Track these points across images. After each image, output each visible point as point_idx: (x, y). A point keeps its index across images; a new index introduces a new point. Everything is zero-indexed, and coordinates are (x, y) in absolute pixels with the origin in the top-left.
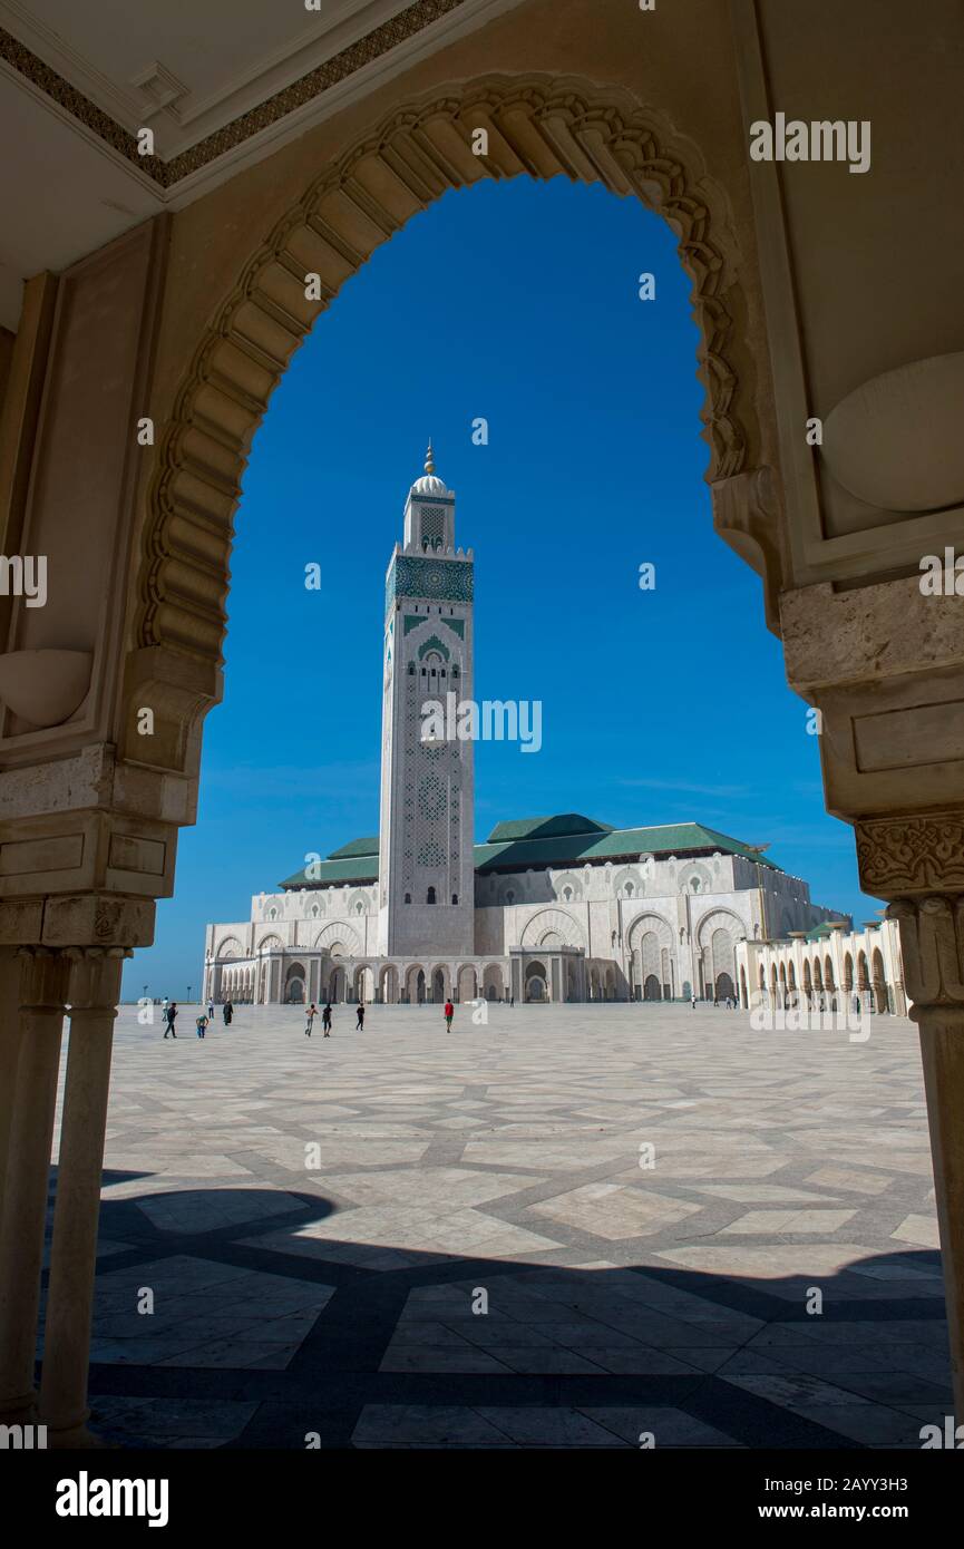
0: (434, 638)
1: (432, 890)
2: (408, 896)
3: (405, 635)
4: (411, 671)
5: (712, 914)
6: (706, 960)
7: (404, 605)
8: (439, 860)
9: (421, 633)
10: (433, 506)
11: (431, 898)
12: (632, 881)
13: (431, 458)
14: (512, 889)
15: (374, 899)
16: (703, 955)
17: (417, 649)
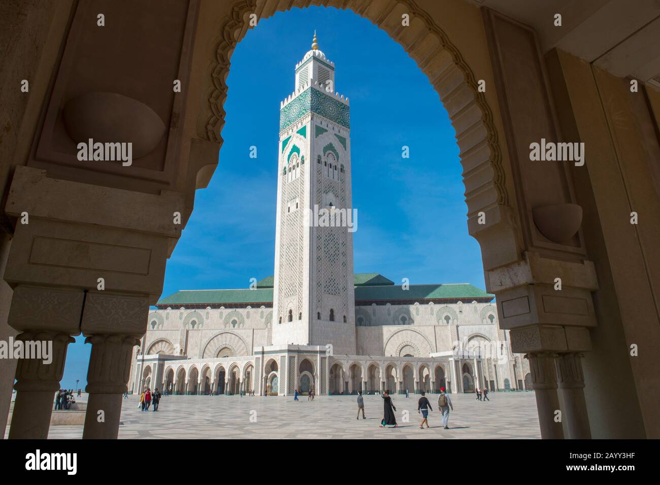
1: (332, 311)
2: (319, 314)
3: (316, 137)
4: (319, 162)
7: (315, 118)
8: (336, 291)
9: (329, 138)
10: (323, 66)
11: (332, 318)
12: (449, 315)
13: (316, 41)
15: (248, 317)
16: (516, 362)
17: (323, 148)
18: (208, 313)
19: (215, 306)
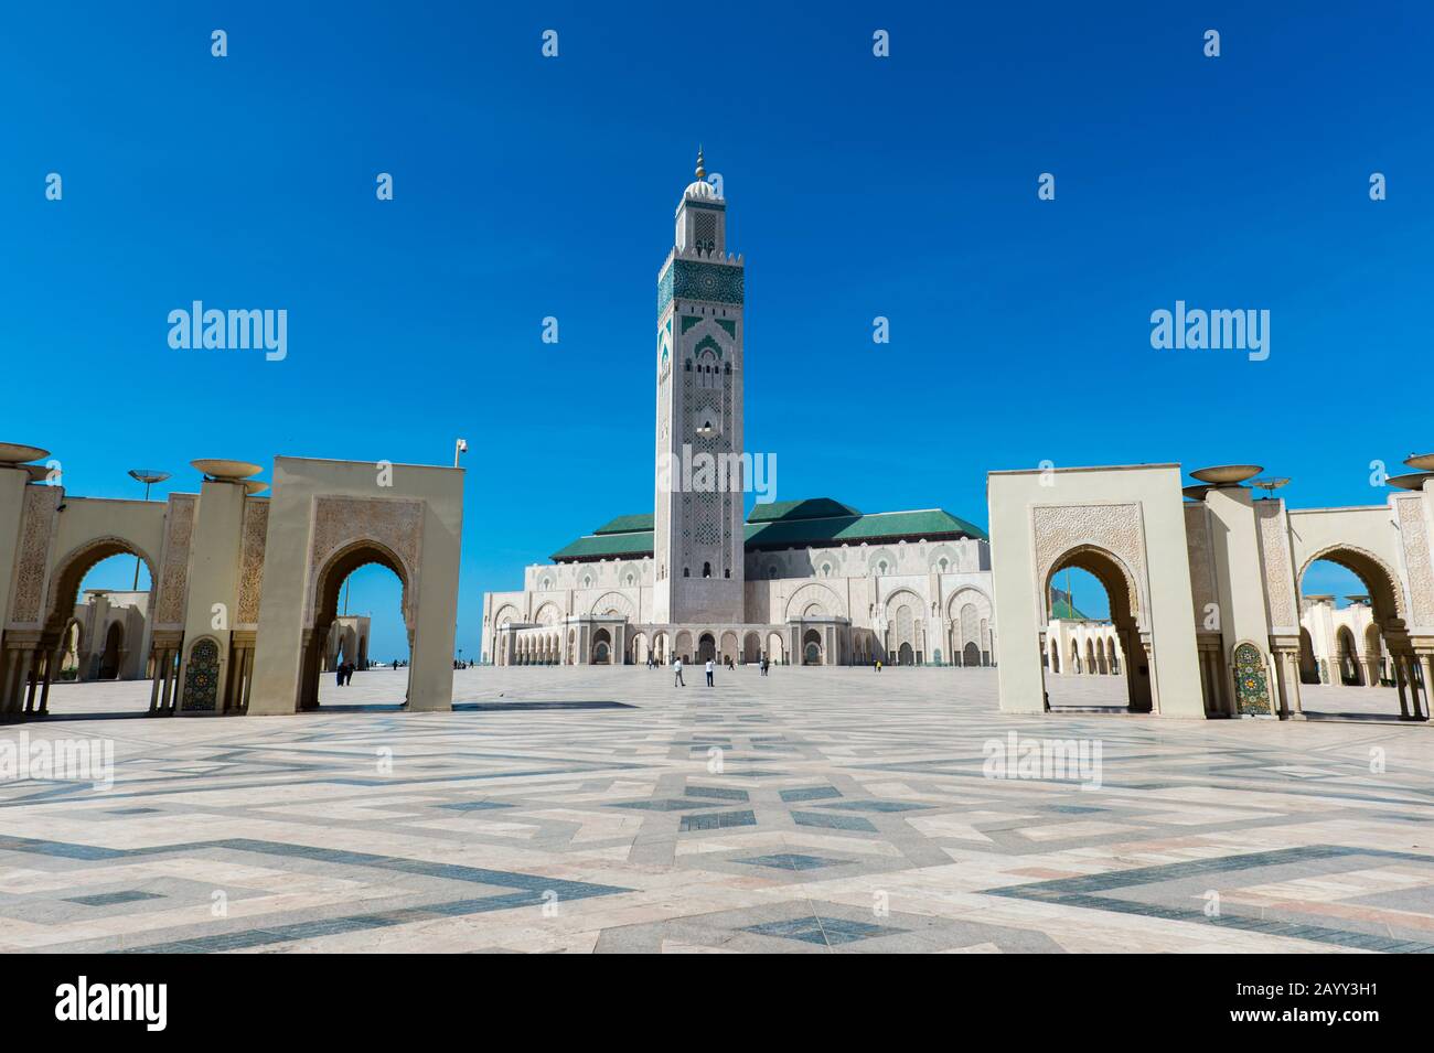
0: (709, 337)
1: (707, 565)
2: (686, 570)
3: (683, 334)
4: (688, 367)
5: (961, 591)
6: (955, 631)
7: (681, 306)
8: (714, 539)
9: (697, 333)
10: (705, 211)
11: (707, 571)
12: (885, 560)
13: (701, 164)
14: (775, 565)
15: (644, 571)
16: (952, 626)
17: (694, 347)
18: (601, 567)
19: (610, 558)
